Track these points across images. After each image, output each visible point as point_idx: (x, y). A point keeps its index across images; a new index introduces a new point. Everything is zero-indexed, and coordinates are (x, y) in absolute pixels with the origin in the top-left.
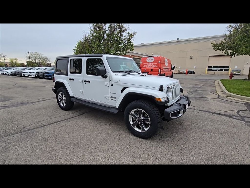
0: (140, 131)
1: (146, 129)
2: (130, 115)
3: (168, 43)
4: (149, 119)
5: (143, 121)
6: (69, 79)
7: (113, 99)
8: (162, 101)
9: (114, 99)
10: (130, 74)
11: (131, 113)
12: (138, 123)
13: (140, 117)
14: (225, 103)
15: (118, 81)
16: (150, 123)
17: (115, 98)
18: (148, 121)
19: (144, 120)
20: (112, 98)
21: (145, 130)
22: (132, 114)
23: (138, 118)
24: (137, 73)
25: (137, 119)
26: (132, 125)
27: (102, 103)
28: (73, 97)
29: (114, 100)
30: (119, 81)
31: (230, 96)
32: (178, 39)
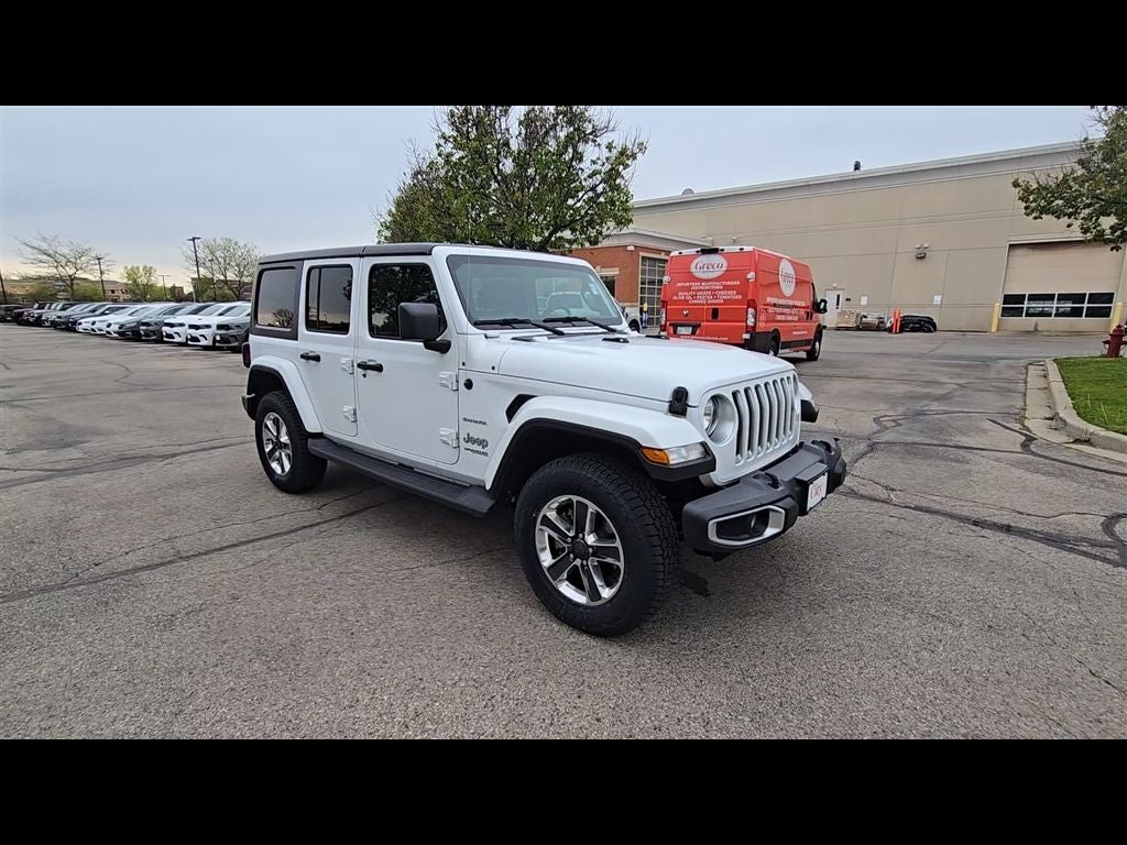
0: (580, 598)
1: (606, 593)
2: (538, 526)
3: (808, 186)
4: (618, 544)
5: (594, 555)
6: (302, 357)
7: (476, 447)
8: (671, 462)
9: (480, 448)
10: (561, 334)
11: (545, 516)
12: (574, 559)
13: (581, 535)
14: (1054, 475)
15: (493, 368)
16: (621, 565)
17: (483, 443)
18: (614, 552)
19: (597, 551)
20: (469, 445)
21: (600, 597)
22: (547, 522)
23: (572, 538)
24: (602, 327)
25: (567, 543)
26: (549, 569)
27: (433, 463)
28: (320, 436)
29: (480, 453)
30: (496, 368)
31: (1087, 442)
32: (857, 167)
